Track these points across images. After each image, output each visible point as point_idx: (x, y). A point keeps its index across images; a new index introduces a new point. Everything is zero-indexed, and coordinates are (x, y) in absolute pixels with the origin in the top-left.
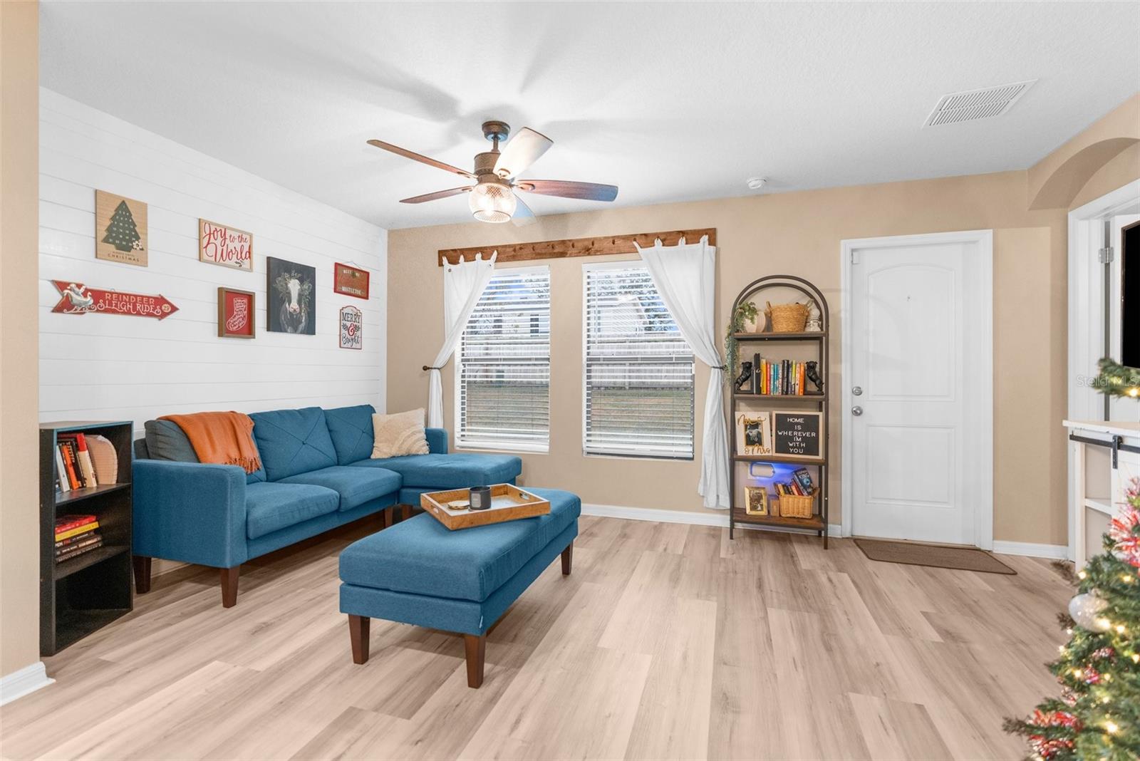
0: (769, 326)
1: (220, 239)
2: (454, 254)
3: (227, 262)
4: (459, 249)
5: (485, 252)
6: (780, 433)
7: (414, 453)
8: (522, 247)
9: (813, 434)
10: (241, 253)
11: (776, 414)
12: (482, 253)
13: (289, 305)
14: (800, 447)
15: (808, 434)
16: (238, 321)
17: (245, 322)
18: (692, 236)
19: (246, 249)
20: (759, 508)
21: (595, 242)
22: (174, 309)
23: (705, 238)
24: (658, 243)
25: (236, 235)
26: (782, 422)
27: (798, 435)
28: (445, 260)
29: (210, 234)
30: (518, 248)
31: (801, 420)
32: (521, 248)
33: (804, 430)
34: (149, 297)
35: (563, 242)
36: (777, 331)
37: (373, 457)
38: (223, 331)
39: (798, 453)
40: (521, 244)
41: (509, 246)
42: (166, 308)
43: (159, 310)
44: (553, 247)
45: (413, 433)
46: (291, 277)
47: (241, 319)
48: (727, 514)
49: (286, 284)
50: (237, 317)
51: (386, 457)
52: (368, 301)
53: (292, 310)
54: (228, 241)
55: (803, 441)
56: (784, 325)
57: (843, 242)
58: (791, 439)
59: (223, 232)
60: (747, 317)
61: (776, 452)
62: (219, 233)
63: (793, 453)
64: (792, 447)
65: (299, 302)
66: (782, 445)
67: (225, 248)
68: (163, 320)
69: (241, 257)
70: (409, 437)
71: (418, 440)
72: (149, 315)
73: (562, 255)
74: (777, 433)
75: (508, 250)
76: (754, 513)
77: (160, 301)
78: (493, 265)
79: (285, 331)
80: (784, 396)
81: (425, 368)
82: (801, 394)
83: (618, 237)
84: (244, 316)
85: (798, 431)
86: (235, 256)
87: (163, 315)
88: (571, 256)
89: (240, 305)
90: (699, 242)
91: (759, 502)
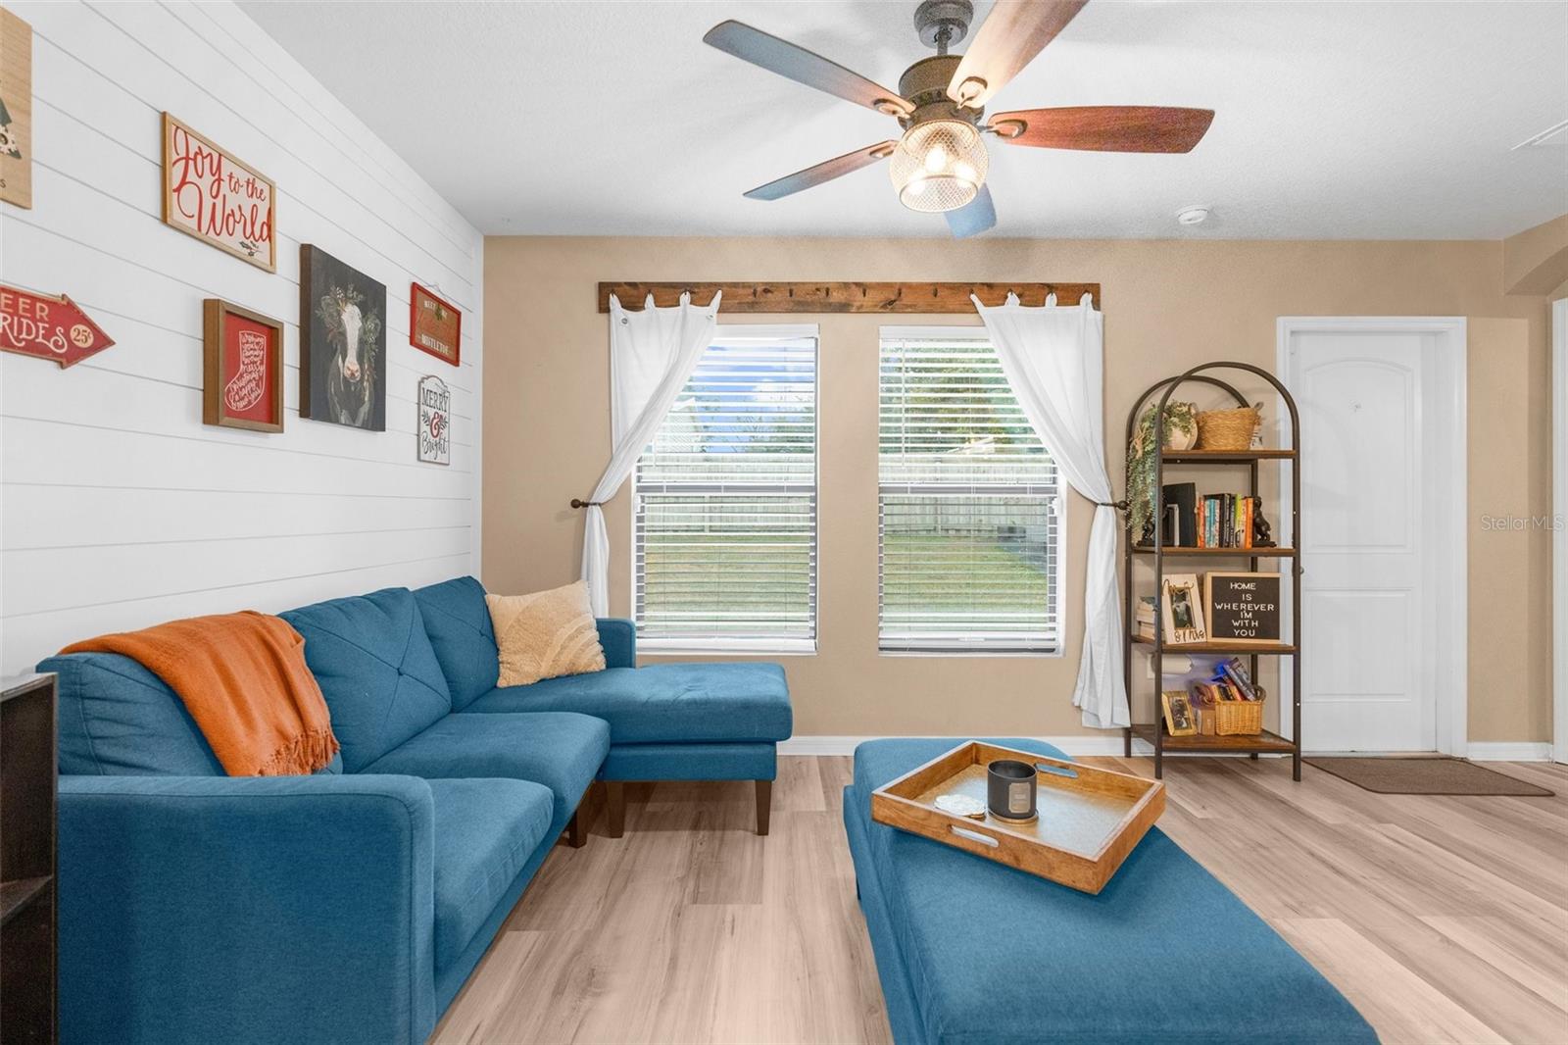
0: (1198, 445)
1: (208, 179)
2: (632, 291)
3: (224, 238)
4: (641, 283)
5: (701, 293)
6: (1219, 607)
7: (581, 669)
8: (768, 289)
9: (1271, 607)
10: (253, 224)
11: (1213, 578)
12: (691, 293)
13: (344, 362)
14: (1250, 627)
15: (1262, 606)
16: (246, 388)
17: (261, 391)
18: (1069, 294)
19: (262, 217)
20: (1185, 725)
21: (904, 290)
22: (102, 342)
23: (1087, 298)
24: (1013, 298)
25: (242, 176)
26: (1222, 589)
27: (1247, 610)
28: (614, 301)
29: (187, 158)
30: (759, 289)
31: (1250, 586)
32: (766, 291)
33: (1256, 601)
34: (34, 299)
35: (846, 285)
36: (1215, 448)
37: (502, 683)
38: (214, 411)
39: (1248, 637)
40: (767, 284)
41: (745, 285)
42: (81, 336)
43: (61, 339)
44: (827, 294)
45: (579, 631)
46: (347, 299)
47: (253, 384)
48: (1119, 736)
49: (339, 315)
50: (247, 377)
51: (530, 682)
52: (457, 368)
53: (347, 373)
54: (225, 187)
55: (1254, 618)
56: (1231, 441)
57: (1281, 320)
58: (1236, 615)
59: (212, 160)
60: (1175, 425)
61: (1213, 636)
62: (207, 161)
63: (1239, 636)
64: (1237, 628)
65: (360, 358)
66: (1222, 624)
67: (219, 201)
68: (75, 369)
69: (253, 233)
70: (571, 638)
71: (588, 645)
72: (34, 349)
73: (843, 308)
74: (1213, 606)
75: (741, 291)
76: (1179, 733)
77: (65, 313)
78: (715, 315)
79: (335, 420)
80: (1224, 549)
81: (576, 504)
82: (1249, 546)
83: (943, 285)
84: (261, 378)
85: (1247, 602)
86: (239, 227)
87: (71, 357)
88: (860, 310)
89: (252, 347)
90: (1078, 303)
91: (1183, 715)
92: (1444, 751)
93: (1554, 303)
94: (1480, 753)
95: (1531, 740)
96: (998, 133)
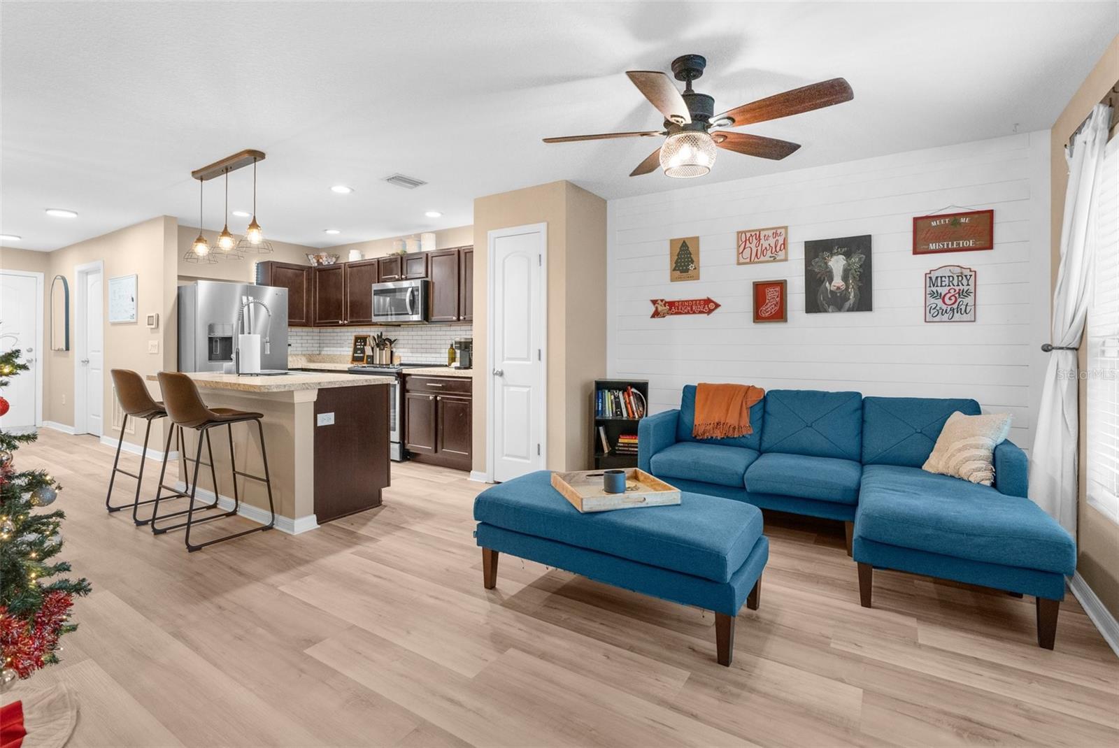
1: (755, 241)
3: (762, 259)
10: (776, 248)
13: (830, 284)
16: (770, 308)
17: (777, 308)
19: (781, 241)
22: (717, 306)
25: (770, 233)
29: (746, 241)
34: (700, 300)
38: (758, 318)
42: (712, 306)
43: (707, 308)
46: (832, 255)
47: (773, 306)
50: (770, 304)
52: (992, 251)
53: (833, 288)
54: (762, 241)
59: (757, 235)
62: (754, 238)
65: (845, 278)
67: (759, 248)
68: (711, 315)
69: (776, 251)
72: (701, 312)
77: (708, 301)
79: (825, 311)
84: (777, 303)
86: (769, 252)
87: (710, 312)
89: (772, 294)
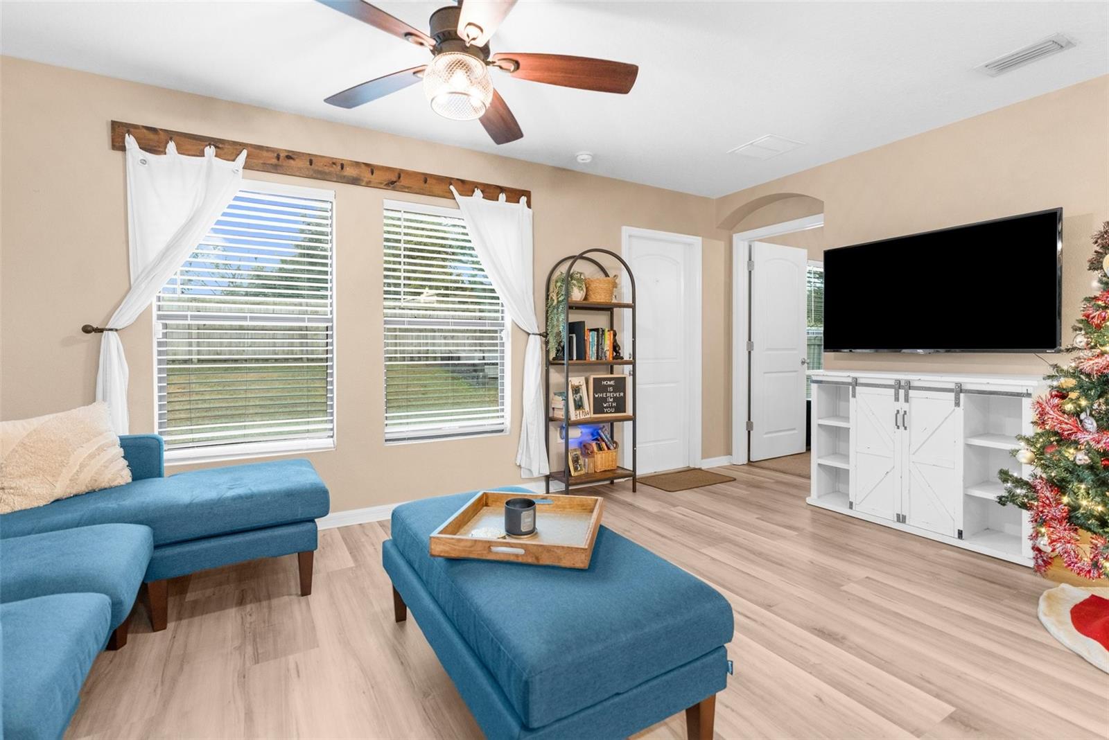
0: (586, 299)
2: (151, 136)
4: (161, 130)
5: (226, 149)
6: (596, 396)
7: (105, 484)
8: (290, 156)
9: (622, 394)
11: (594, 379)
12: (216, 147)
14: (612, 407)
15: (618, 394)
18: (514, 195)
20: (579, 469)
21: (402, 175)
23: (523, 199)
24: (478, 193)
26: (599, 386)
27: (610, 396)
28: (130, 141)
30: (283, 155)
31: (612, 383)
32: (289, 157)
33: (614, 391)
35: (357, 164)
36: (595, 300)
37: (4, 510)
39: (611, 413)
40: (289, 151)
41: (268, 149)
44: (342, 168)
48: (542, 480)
51: (42, 503)
55: (614, 401)
56: (603, 297)
57: (624, 228)
58: (605, 400)
60: (574, 285)
61: (594, 413)
63: (607, 413)
64: (605, 408)
66: (598, 408)
70: (91, 456)
71: (111, 461)
73: (355, 181)
74: (594, 396)
75: (265, 154)
76: (576, 474)
78: (241, 170)
80: (599, 361)
81: (87, 330)
82: (611, 359)
83: (431, 176)
85: (610, 392)
88: (368, 184)
90: (518, 202)
91: (578, 463)
92: (692, 466)
93: (734, 235)
94: (708, 464)
95: (725, 455)
96: (501, 67)
